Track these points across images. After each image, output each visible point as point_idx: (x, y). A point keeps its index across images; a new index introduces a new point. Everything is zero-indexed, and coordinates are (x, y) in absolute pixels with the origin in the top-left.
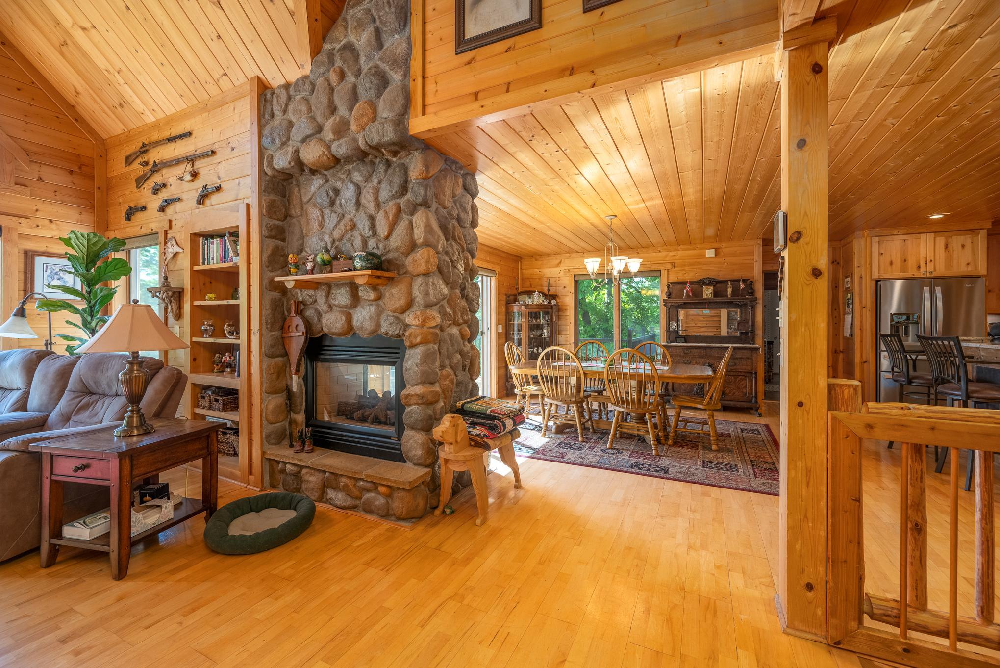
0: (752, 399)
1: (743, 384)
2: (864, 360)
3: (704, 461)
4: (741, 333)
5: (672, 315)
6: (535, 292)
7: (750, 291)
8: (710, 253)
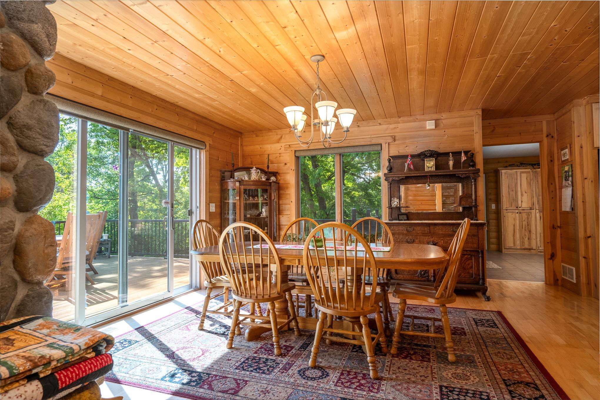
0: (479, 281)
1: (469, 264)
2: (588, 235)
3: (441, 387)
4: (464, 208)
5: (393, 193)
6: (252, 168)
7: (471, 164)
8: (430, 125)
